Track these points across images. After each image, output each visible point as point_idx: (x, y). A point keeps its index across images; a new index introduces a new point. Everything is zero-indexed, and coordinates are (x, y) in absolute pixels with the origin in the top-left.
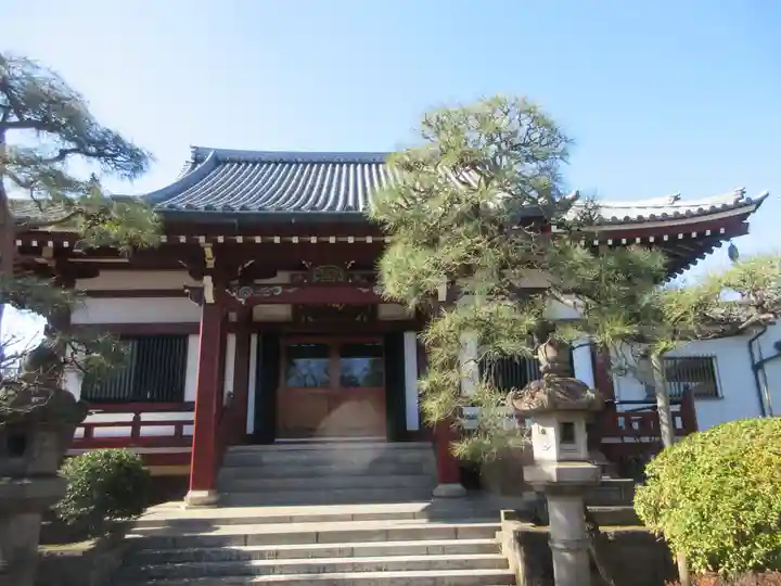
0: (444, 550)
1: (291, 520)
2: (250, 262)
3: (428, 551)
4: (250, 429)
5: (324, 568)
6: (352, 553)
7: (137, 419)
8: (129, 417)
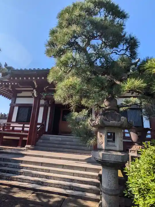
0: (79, 175)
1: (42, 157)
2: (47, 87)
3: (74, 174)
4: (47, 130)
5: (37, 176)
6: (49, 171)
7: (24, 126)
8: (22, 125)
